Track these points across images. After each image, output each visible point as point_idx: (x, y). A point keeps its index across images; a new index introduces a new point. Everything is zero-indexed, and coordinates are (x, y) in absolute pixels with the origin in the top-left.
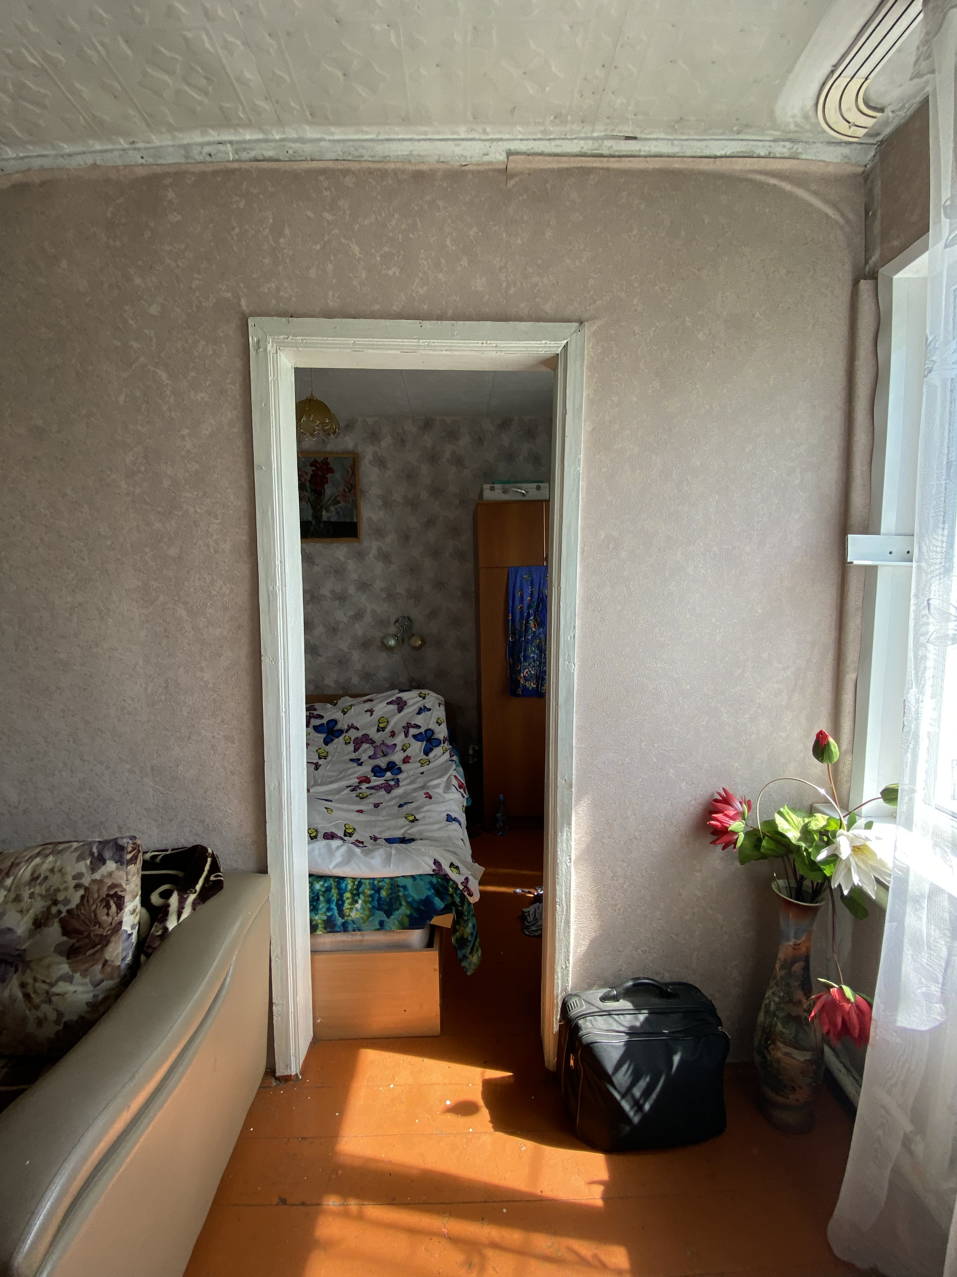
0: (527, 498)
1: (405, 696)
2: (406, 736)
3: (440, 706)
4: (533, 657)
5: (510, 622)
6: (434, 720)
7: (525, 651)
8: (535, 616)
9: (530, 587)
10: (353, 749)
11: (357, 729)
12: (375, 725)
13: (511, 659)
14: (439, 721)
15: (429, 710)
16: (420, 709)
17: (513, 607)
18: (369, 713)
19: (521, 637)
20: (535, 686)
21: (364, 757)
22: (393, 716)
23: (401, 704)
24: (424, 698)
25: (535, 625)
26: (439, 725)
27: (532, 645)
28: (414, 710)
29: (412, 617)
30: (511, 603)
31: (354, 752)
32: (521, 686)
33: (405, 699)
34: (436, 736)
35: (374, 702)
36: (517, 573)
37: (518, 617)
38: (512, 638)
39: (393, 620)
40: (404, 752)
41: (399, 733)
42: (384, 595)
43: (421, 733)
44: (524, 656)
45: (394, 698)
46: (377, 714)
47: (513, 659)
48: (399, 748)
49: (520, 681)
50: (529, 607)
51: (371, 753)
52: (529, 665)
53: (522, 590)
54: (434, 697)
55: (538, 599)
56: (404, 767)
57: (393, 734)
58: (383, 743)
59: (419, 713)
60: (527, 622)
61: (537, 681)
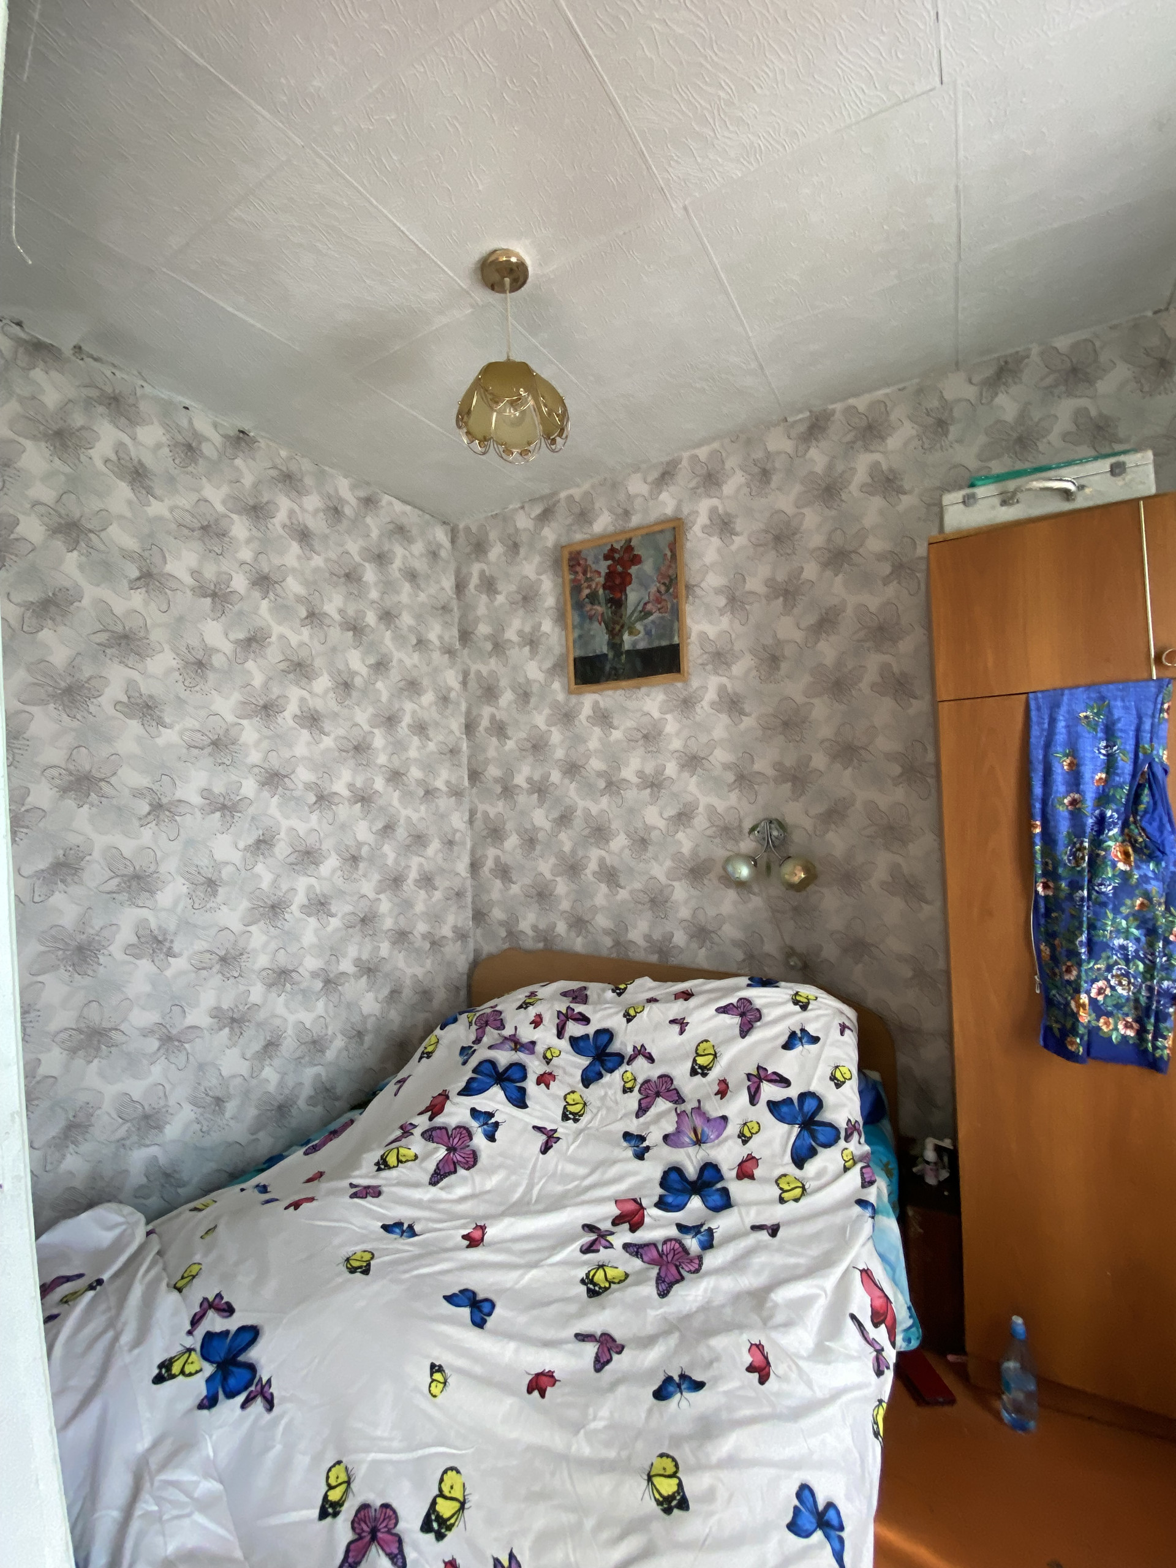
0: (1080, 503)
1: (760, 996)
2: (753, 1099)
3: (842, 1033)
4: (1123, 948)
5: (1038, 840)
6: (824, 1070)
7: (1092, 927)
8: (1125, 825)
9: (1104, 744)
10: (636, 1106)
11: (650, 1059)
12: (687, 1056)
13: (1043, 947)
14: (838, 1075)
15: (815, 1040)
16: (793, 1035)
17: (1045, 802)
18: (677, 1028)
19: (1075, 886)
20: (1131, 1033)
21: (654, 1137)
22: (729, 1041)
23: (749, 1017)
24: (804, 1007)
25: (1126, 854)
26: (838, 1085)
27: (1116, 911)
28: (776, 1037)
29: (789, 820)
30: (1038, 790)
31: (638, 1116)
32: (1081, 1030)
33: (758, 1003)
34: (827, 1116)
35: (693, 1002)
36: (1055, 706)
37: (1063, 828)
38: (1046, 887)
39: (747, 825)
40: (745, 1142)
41: (738, 1089)
42: (730, 777)
43: (788, 1101)
44: (1090, 944)
45: (734, 1000)
46: (695, 1032)
47: (1053, 948)
48: (732, 1129)
49: (1075, 1016)
50: (1103, 799)
51: (670, 1128)
52: (1109, 969)
53: (1074, 752)
54: (829, 1006)
55: (1134, 776)
56: (737, 1189)
57: (723, 1090)
58: (699, 1108)
59: (787, 1046)
60: (1097, 842)
61: (1138, 1020)
